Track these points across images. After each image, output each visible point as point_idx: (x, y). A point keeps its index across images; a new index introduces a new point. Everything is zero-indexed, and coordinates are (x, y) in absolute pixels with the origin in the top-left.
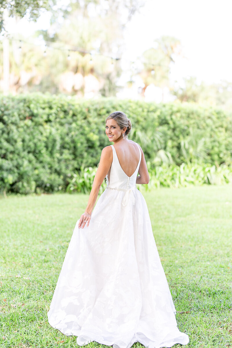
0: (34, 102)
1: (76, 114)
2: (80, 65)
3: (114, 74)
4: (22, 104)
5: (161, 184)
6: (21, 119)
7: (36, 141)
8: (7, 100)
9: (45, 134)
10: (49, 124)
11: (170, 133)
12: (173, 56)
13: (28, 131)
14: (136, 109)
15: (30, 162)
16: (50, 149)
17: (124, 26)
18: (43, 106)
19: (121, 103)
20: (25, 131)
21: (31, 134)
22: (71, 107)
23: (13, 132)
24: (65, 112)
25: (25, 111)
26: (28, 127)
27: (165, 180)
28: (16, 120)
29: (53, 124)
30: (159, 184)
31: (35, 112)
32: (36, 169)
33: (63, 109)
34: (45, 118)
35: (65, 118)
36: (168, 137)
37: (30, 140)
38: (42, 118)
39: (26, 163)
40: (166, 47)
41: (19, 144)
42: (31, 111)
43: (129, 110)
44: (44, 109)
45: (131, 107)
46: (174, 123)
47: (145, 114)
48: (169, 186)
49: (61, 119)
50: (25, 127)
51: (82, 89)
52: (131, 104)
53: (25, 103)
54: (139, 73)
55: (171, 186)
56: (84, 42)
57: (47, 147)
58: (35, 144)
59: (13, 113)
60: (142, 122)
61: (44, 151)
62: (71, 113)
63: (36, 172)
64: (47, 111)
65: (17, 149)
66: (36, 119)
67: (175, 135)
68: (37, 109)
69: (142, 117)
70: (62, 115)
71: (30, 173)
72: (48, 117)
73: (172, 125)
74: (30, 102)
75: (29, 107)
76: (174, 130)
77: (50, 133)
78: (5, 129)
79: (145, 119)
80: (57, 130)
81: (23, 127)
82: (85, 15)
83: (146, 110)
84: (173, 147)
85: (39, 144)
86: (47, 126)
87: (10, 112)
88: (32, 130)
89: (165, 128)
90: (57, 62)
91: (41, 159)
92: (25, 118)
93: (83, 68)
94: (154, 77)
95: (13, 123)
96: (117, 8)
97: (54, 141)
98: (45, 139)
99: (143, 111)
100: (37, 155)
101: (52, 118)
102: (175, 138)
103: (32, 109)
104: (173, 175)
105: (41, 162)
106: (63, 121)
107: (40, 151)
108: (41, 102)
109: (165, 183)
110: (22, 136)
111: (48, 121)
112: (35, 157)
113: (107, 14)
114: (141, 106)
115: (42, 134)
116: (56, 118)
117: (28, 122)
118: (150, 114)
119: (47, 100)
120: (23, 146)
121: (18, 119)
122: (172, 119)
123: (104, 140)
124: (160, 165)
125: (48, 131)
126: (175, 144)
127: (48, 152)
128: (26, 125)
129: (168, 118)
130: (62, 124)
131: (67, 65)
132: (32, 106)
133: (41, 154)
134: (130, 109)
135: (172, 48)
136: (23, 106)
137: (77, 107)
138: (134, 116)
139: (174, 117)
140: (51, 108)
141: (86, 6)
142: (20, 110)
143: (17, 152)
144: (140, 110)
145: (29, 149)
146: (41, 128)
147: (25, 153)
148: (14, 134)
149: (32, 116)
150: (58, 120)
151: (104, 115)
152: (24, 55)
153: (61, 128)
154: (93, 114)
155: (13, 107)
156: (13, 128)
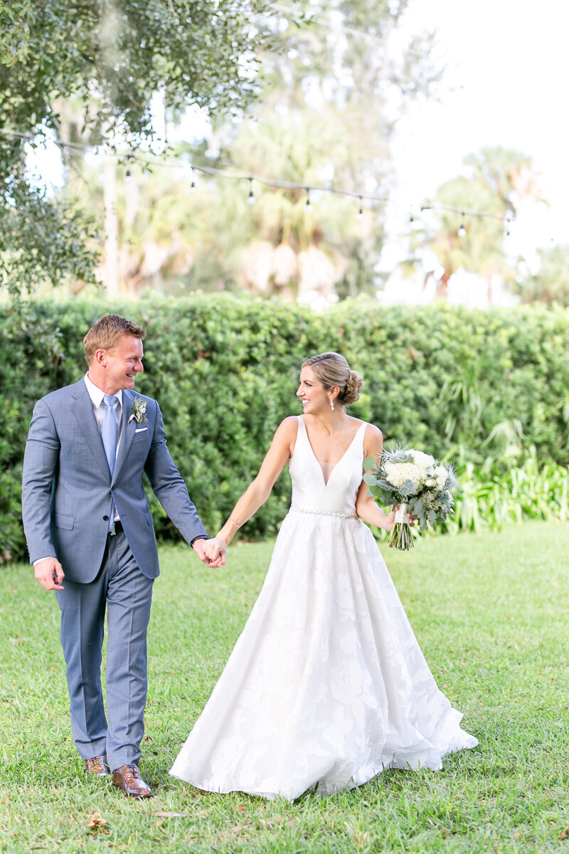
0: (215, 316)
1: (314, 341)
2: (287, 223)
3: (368, 244)
4: (186, 322)
5: (525, 511)
6: (186, 359)
7: (221, 410)
8: (151, 312)
9: (242, 394)
10: (251, 368)
11: (539, 384)
12: (513, 197)
13: (204, 387)
14: (457, 327)
15: (208, 462)
16: (255, 430)
17: (390, 128)
18: (238, 325)
19: (421, 314)
20: (195, 387)
21: (211, 393)
22: (303, 326)
23: (166, 390)
24: (289, 338)
25: (195, 339)
26: (203, 377)
27: (535, 502)
28: (174, 361)
29: (260, 367)
30: (519, 511)
31: (219, 338)
32: (222, 479)
33: (284, 332)
34: (242, 353)
35: (288, 353)
36: (537, 395)
37: (208, 410)
38: (235, 353)
39: (199, 465)
40: (495, 176)
41: (183, 420)
42: (207, 338)
43: (441, 331)
44: (239, 332)
45: (446, 323)
46: (549, 361)
47: (479, 339)
48: (543, 517)
49: (281, 355)
50: (196, 378)
51: (294, 282)
52: (447, 317)
53: (193, 319)
54: (430, 241)
55: (550, 516)
56: (296, 167)
57: (247, 425)
58: (221, 420)
59: (167, 343)
60: (474, 359)
61: (241, 436)
62: (304, 339)
63: (225, 487)
64: (247, 336)
65: (178, 432)
66: (221, 358)
67: (552, 389)
68: (223, 332)
69: (471, 346)
70: (282, 346)
71: (210, 491)
72: (249, 353)
73: (544, 367)
74: (205, 315)
75: (204, 330)
76: (549, 377)
77: (256, 391)
78: (150, 384)
79: (479, 352)
80: (271, 382)
81: (189, 378)
82: (296, 103)
83: (480, 330)
84: (547, 420)
85: (229, 418)
86: (247, 374)
87: (160, 341)
88: (212, 385)
89: (527, 374)
90: (231, 218)
91: (235, 455)
92: (195, 356)
93: (296, 231)
94: (466, 248)
95: (167, 369)
96: (374, 82)
97: (265, 409)
98: (243, 406)
99: (475, 332)
100: (225, 447)
101: (258, 353)
102: (552, 398)
103: (211, 333)
104: (552, 490)
105: (235, 463)
106: (286, 360)
107: (231, 437)
108: (232, 314)
109: (534, 509)
110: (189, 401)
111: (250, 362)
112: (221, 450)
113: (348, 98)
114: (468, 321)
115: (235, 393)
116: (268, 354)
117: (203, 365)
118: (490, 339)
119: (245, 312)
120: (192, 424)
121: (179, 358)
122: (543, 351)
123: (384, 406)
124: (520, 466)
125: (250, 385)
126: (554, 411)
127: (250, 439)
128: (197, 372)
129: (535, 348)
130: (282, 369)
131: (256, 225)
132: (210, 325)
133: (235, 441)
134: (444, 328)
135: (509, 178)
136: (191, 326)
137: (317, 325)
138: (454, 344)
139: (547, 346)
140: (255, 329)
141: (298, 81)
142: (182, 335)
143: (177, 439)
144: (468, 329)
145: (206, 432)
146: (233, 379)
147: (197, 441)
148: (171, 394)
149: (212, 350)
150: (272, 358)
151: (383, 343)
152: (153, 203)
153: (280, 378)
154: (356, 342)
155: (166, 329)
156: (168, 379)
